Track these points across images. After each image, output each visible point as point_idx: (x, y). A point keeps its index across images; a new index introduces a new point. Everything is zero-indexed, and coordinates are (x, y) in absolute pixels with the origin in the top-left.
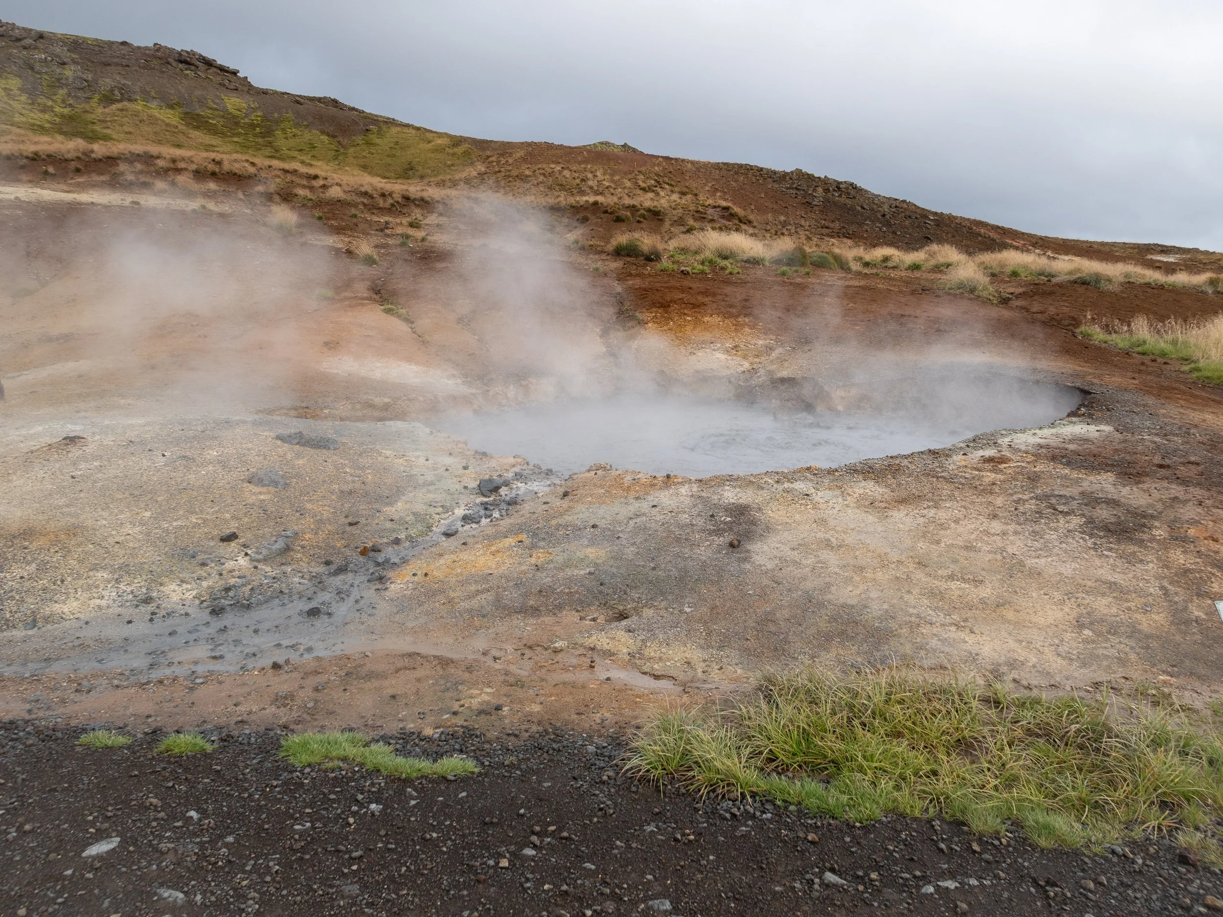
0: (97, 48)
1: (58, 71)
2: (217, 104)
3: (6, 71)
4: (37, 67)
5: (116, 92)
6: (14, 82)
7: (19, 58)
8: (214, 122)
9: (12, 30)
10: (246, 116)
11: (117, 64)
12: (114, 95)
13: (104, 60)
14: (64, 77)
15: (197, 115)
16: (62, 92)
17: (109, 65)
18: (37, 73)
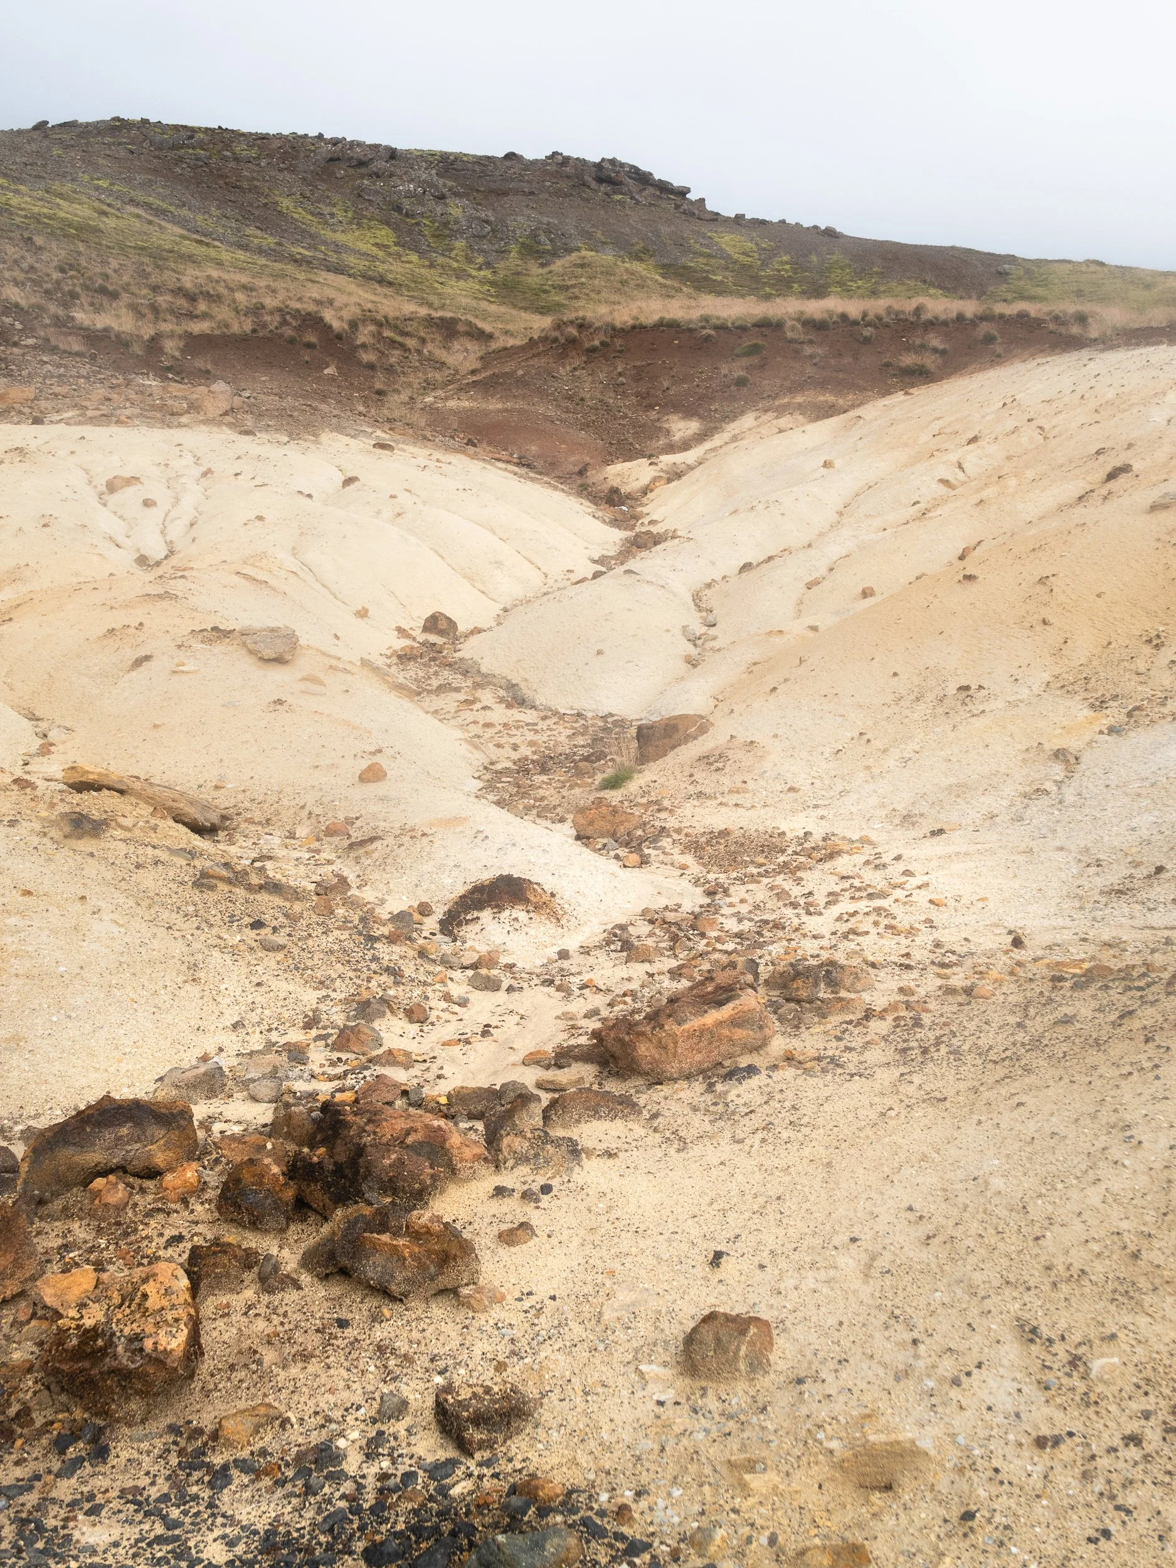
0: (477, 168)
1: (439, 210)
2: (707, 246)
3: (365, 217)
4: (406, 205)
5: (543, 238)
6: (383, 232)
7: (377, 192)
8: (719, 278)
9: (351, 148)
10: (765, 264)
11: (517, 192)
12: (539, 243)
13: (493, 186)
14: (451, 219)
15: (684, 267)
16: (460, 244)
17: (505, 193)
18: (407, 215)
